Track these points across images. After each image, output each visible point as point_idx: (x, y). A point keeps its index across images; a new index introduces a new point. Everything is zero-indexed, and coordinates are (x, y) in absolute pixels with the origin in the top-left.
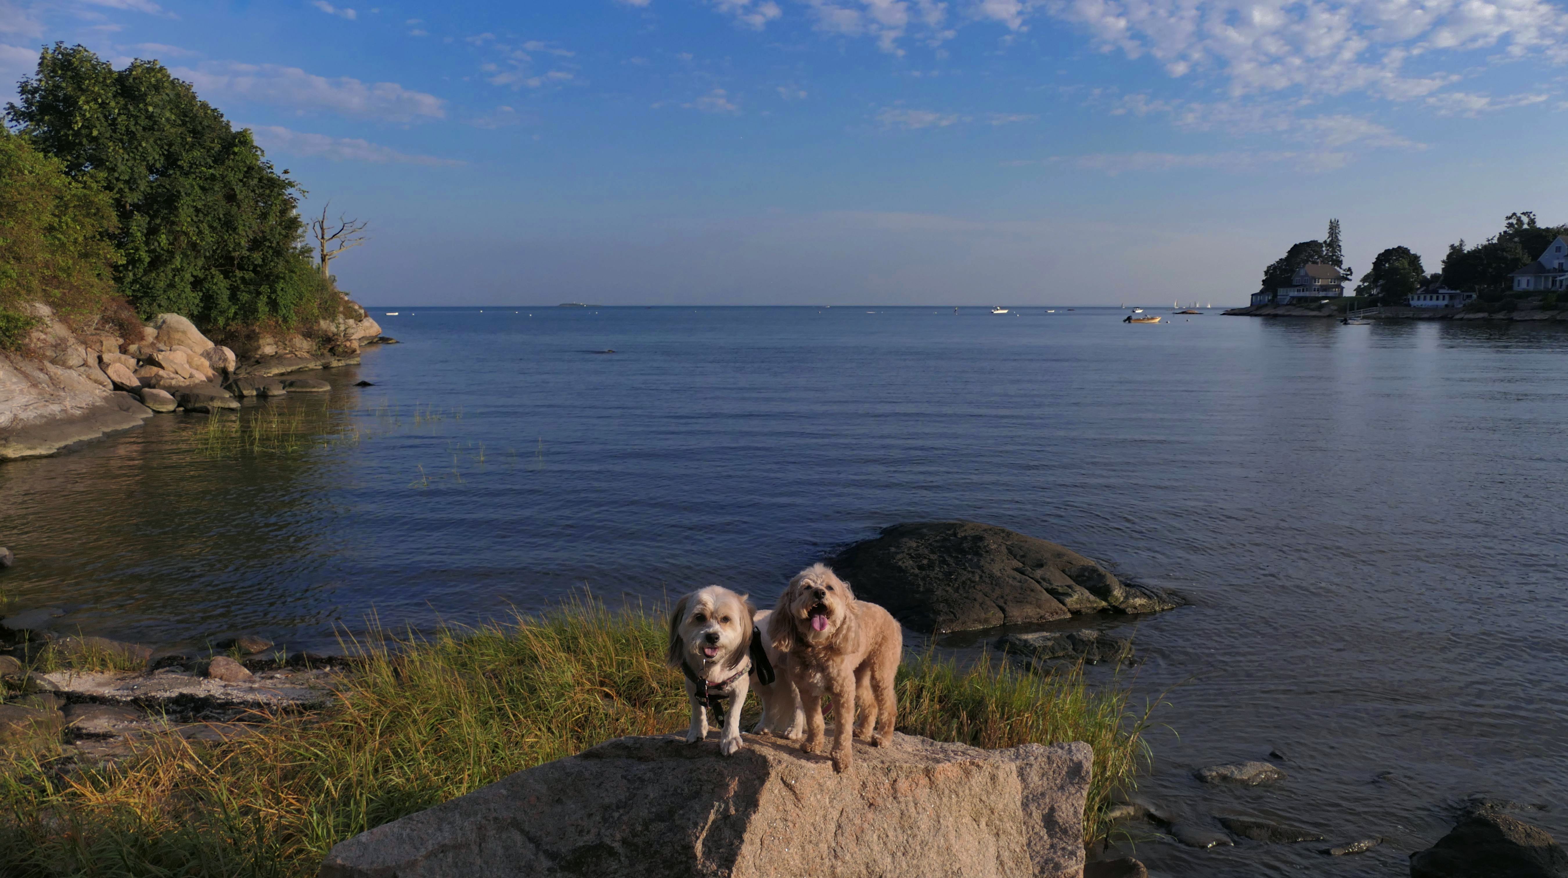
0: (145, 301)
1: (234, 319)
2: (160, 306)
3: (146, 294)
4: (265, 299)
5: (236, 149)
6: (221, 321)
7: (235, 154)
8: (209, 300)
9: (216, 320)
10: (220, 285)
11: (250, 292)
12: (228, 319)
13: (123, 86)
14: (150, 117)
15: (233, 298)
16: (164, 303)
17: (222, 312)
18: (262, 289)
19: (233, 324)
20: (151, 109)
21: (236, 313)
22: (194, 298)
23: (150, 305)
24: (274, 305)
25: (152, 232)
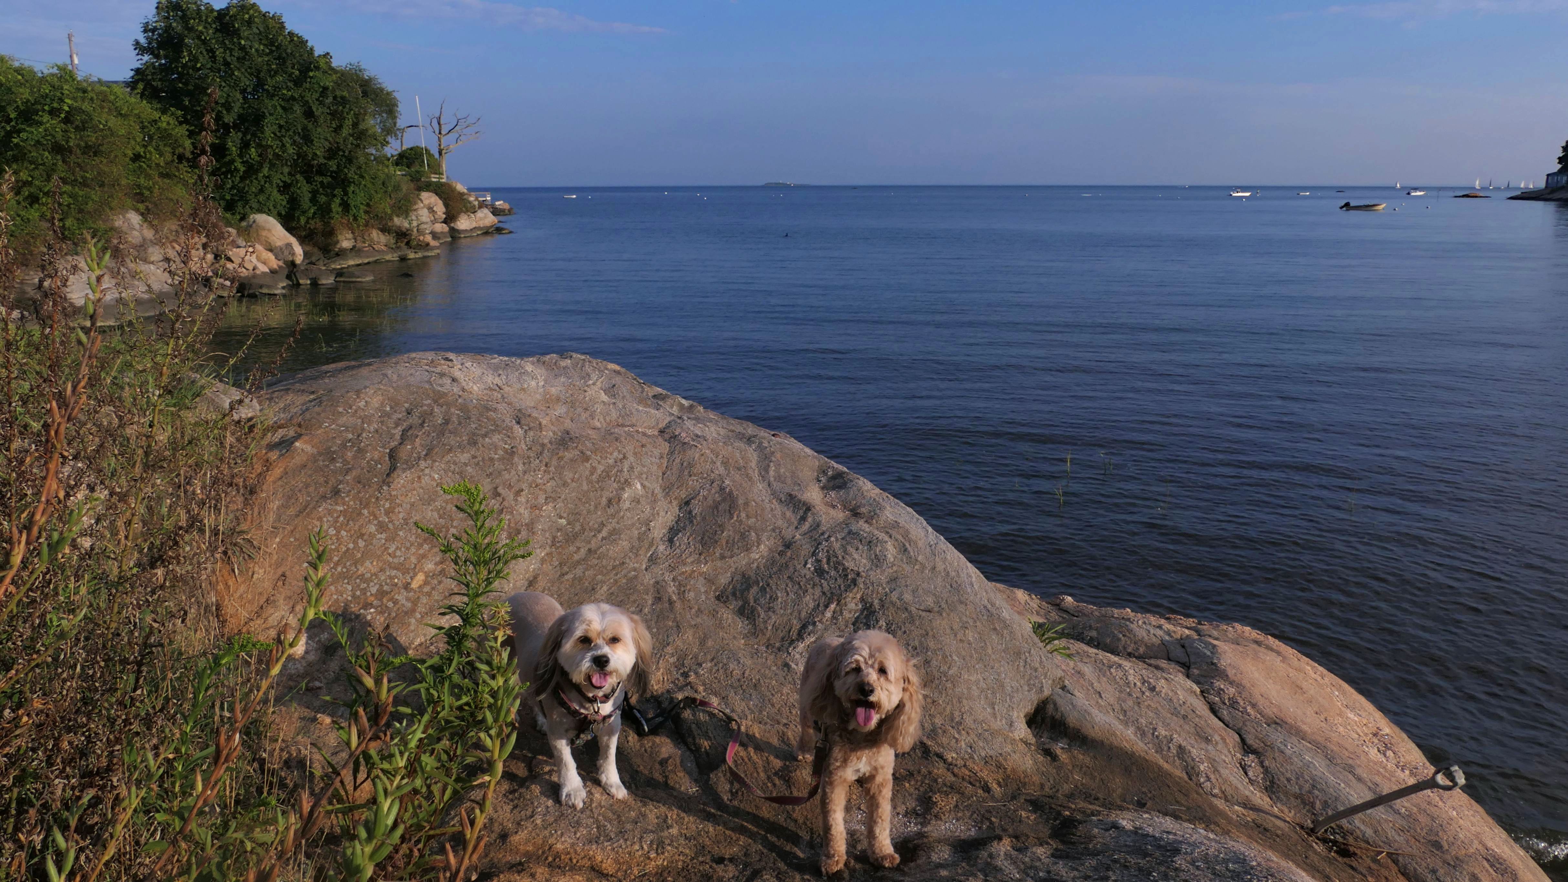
0: (239, 204)
1: (313, 217)
2: (251, 207)
3: (242, 198)
4: (338, 201)
5: (311, 74)
6: (303, 220)
7: (311, 78)
8: (294, 202)
9: (299, 219)
10: (304, 190)
11: (326, 195)
12: (308, 218)
13: (222, 24)
14: (242, 48)
15: (313, 200)
16: (255, 205)
17: (304, 212)
18: (336, 192)
19: (312, 222)
20: (243, 42)
21: (315, 213)
22: (282, 200)
23: (244, 207)
24: (346, 206)
25: (245, 145)
